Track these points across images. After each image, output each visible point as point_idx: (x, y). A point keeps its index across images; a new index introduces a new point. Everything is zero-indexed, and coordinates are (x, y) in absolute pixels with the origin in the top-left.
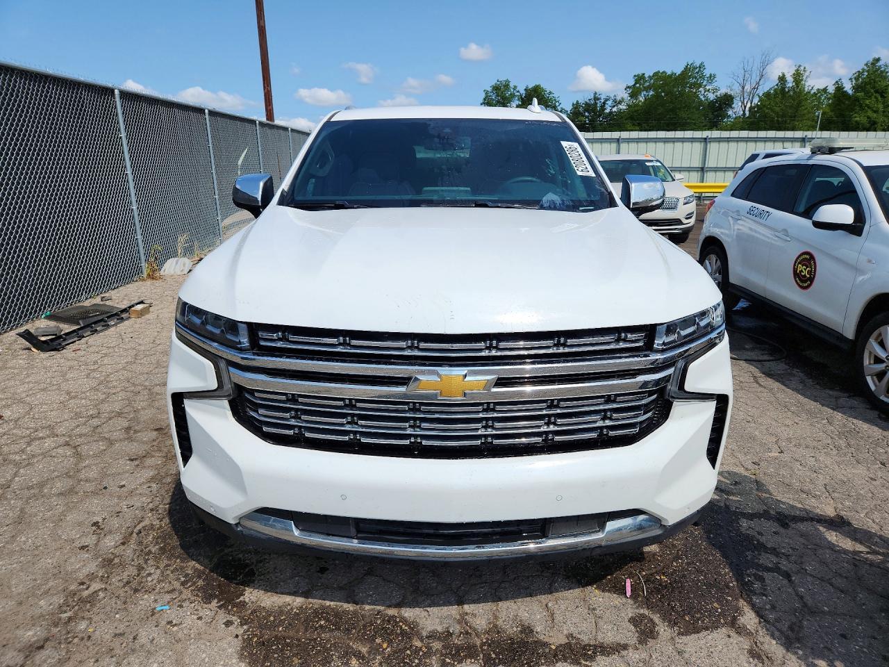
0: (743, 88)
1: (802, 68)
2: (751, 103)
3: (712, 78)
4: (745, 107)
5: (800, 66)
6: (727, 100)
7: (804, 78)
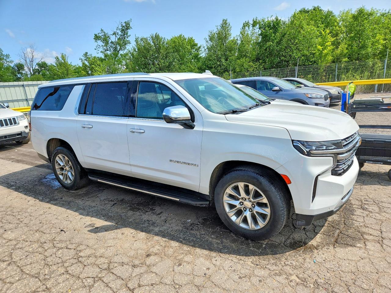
0: (26, 61)
1: (64, 54)
2: (32, 68)
3: (7, 56)
4: (30, 69)
5: (63, 54)
6: (20, 67)
7: (66, 58)
